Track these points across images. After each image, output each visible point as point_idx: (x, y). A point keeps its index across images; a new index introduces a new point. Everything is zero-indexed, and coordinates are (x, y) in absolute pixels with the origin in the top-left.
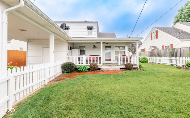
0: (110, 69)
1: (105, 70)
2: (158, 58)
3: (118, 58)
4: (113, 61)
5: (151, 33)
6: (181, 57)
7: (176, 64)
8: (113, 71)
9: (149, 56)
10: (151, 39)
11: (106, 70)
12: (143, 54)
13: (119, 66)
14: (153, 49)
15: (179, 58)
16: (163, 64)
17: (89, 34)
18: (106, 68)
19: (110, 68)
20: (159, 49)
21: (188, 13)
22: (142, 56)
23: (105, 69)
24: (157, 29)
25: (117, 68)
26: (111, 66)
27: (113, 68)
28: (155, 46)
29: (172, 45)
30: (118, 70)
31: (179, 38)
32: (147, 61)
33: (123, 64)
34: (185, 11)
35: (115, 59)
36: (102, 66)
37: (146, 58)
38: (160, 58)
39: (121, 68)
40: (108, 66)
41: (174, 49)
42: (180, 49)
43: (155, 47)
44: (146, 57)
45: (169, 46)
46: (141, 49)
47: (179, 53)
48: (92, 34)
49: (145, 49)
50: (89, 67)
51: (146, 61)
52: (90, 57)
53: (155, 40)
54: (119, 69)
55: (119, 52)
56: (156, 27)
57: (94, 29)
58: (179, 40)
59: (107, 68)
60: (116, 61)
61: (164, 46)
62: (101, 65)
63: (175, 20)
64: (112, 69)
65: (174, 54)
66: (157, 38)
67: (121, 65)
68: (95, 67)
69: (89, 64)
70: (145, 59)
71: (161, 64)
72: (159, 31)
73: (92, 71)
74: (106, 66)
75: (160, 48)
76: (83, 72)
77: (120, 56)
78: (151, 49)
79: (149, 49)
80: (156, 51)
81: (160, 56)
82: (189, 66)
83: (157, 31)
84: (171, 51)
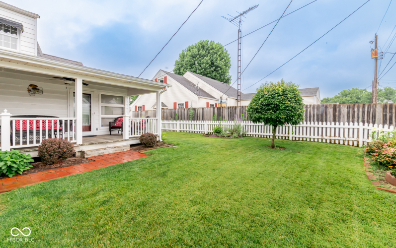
0: (106, 152)
1: (93, 155)
2: (173, 123)
4: (97, 129)
5: (155, 79)
6: (203, 120)
7: (199, 130)
8: (115, 154)
11: (96, 154)
13: (126, 140)
15: (201, 122)
16: (180, 131)
18: (97, 150)
19: (105, 149)
20: (169, 108)
21: (190, 62)
23: (93, 152)
24: (166, 75)
25: (124, 146)
26: (107, 143)
27: (115, 148)
28: (163, 103)
29: (187, 103)
30: (125, 150)
31: (196, 94)
33: (133, 136)
35: (102, 126)
36: (82, 145)
38: (176, 123)
39: (132, 146)
40: (99, 143)
41: (194, 109)
42: (203, 109)
45: (183, 104)
46: (136, 106)
47: (201, 114)
49: (144, 106)
50: (35, 154)
52: (14, 119)
54: (129, 148)
56: (163, 71)
57: (24, 34)
58: (196, 96)
59: (99, 149)
60: (103, 130)
61: (176, 103)
62: (78, 143)
64: (111, 151)
65: (195, 115)
67: (130, 138)
68: (65, 150)
69: (38, 142)
71: (178, 131)
72: (169, 78)
73: (53, 166)
74: (93, 144)
75: (171, 107)
76: (11, 176)
79: (153, 106)
80: (168, 111)
81: (175, 119)
82: (218, 132)
83: (166, 78)
84: (191, 112)
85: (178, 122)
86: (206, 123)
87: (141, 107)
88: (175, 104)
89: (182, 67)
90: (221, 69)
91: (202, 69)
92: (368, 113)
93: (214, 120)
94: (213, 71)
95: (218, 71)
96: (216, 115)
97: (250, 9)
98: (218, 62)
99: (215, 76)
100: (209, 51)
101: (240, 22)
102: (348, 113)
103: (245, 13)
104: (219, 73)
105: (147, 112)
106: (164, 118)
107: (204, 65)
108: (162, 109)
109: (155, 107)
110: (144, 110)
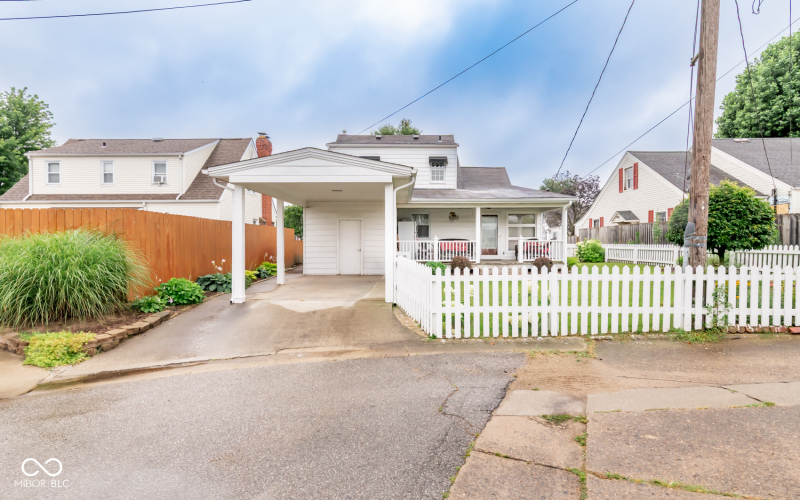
2: (628, 248)
3: (516, 247)
4: (504, 253)
5: (621, 171)
9: (610, 242)
10: (621, 190)
12: (593, 236)
13: (519, 264)
14: (622, 219)
17: (433, 178)
20: (641, 221)
21: (763, 90)
22: (588, 241)
24: (636, 160)
28: (630, 212)
29: (672, 209)
32: (602, 255)
34: (755, 85)
35: (509, 250)
37: (600, 248)
43: (628, 214)
44: (600, 245)
45: (664, 214)
46: (591, 219)
48: (442, 178)
49: (602, 219)
51: (597, 255)
53: (630, 192)
55: (520, 231)
56: (633, 153)
57: (448, 165)
60: (510, 255)
61: (652, 211)
62: (476, 262)
63: (723, 111)
66: (636, 186)
68: (466, 265)
70: (595, 249)
72: (641, 165)
75: (644, 219)
77: (521, 241)
78: (617, 220)
79: (613, 219)
81: (634, 242)
83: (636, 165)
84: (657, 229)
85: (636, 247)
86: (677, 249)
87: (598, 221)
89: (742, 107)
110: (602, 225)
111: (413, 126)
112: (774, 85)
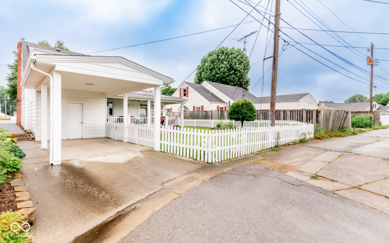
5: (180, 89)
7: (208, 126)
10: (180, 97)
21: (210, 66)
24: (188, 86)
28: (185, 106)
29: (202, 107)
31: (209, 100)
41: (206, 112)
42: (212, 111)
45: (200, 108)
46: (166, 109)
47: (210, 115)
49: (171, 109)
56: (186, 83)
58: (208, 102)
65: (206, 116)
66: (187, 96)
71: (195, 127)
72: (190, 88)
75: (191, 109)
79: (179, 109)
80: (189, 113)
81: (193, 118)
82: (219, 126)
83: (187, 88)
84: (204, 113)
85: (195, 121)
86: (213, 121)
87: (169, 110)
88: (194, 107)
89: (203, 71)
90: (240, 72)
91: (221, 73)
92: (300, 115)
93: (218, 119)
94: (231, 75)
95: (237, 74)
96: (220, 115)
97: (252, 33)
98: (237, 65)
99: (234, 79)
100: (228, 56)
101: (245, 42)
102: (291, 115)
103: (248, 36)
104: (238, 76)
105: (174, 113)
106: (185, 118)
107: (223, 69)
108: (184, 111)
109: (180, 109)
110: (171, 112)
111: (65, 46)
112: (212, 65)
